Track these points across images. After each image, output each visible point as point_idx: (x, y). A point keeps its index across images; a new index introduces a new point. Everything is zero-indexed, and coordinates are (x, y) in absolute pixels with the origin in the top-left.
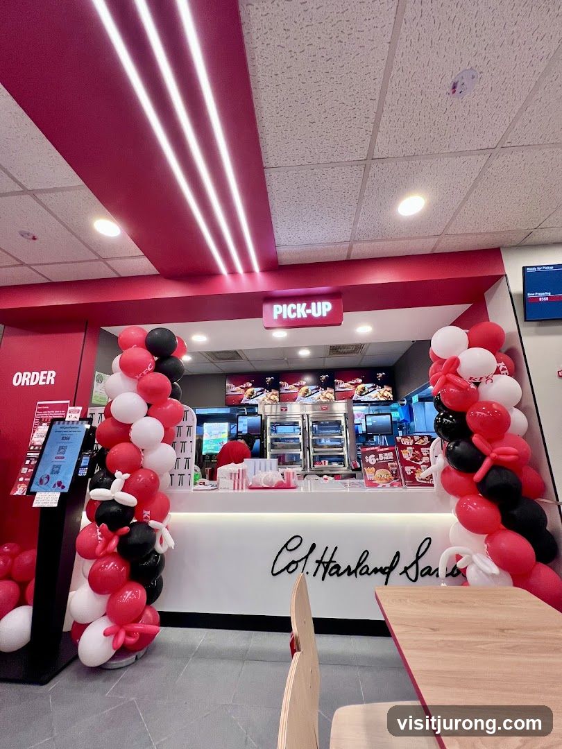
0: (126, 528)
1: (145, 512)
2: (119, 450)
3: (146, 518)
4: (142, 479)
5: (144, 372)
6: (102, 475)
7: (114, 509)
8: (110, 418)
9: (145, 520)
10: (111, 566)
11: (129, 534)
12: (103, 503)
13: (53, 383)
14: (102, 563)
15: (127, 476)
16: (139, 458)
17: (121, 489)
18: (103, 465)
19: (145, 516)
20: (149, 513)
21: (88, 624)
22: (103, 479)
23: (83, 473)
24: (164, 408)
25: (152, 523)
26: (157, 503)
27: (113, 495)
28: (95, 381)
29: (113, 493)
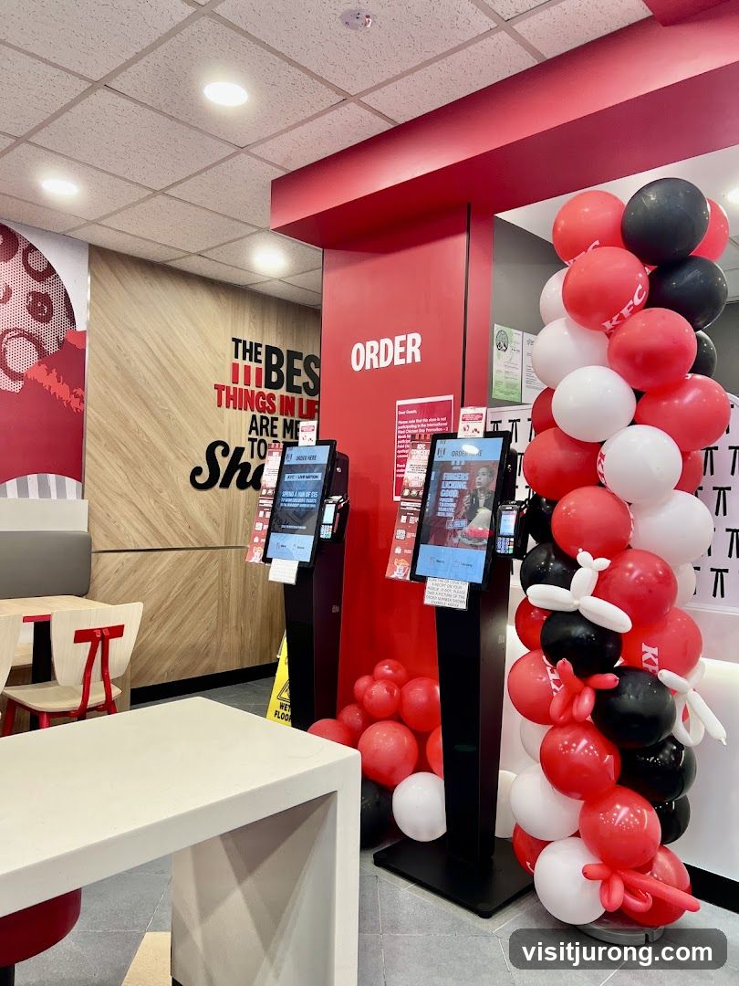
0: (610, 679)
1: (645, 648)
2: (577, 506)
3: (649, 661)
4: (635, 574)
5: (625, 311)
6: (544, 555)
7: (579, 631)
8: (551, 431)
9: (645, 665)
10: (583, 747)
11: (617, 692)
12: (553, 615)
13: (418, 359)
14: (563, 738)
15: (604, 563)
16: (626, 524)
17: (591, 591)
18: (545, 537)
19: (645, 657)
20: (655, 651)
21: (546, 843)
22: (547, 566)
23: (505, 547)
24: (676, 402)
25: (666, 676)
26: (671, 632)
27: (576, 602)
28: (495, 347)
29: (576, 597)
